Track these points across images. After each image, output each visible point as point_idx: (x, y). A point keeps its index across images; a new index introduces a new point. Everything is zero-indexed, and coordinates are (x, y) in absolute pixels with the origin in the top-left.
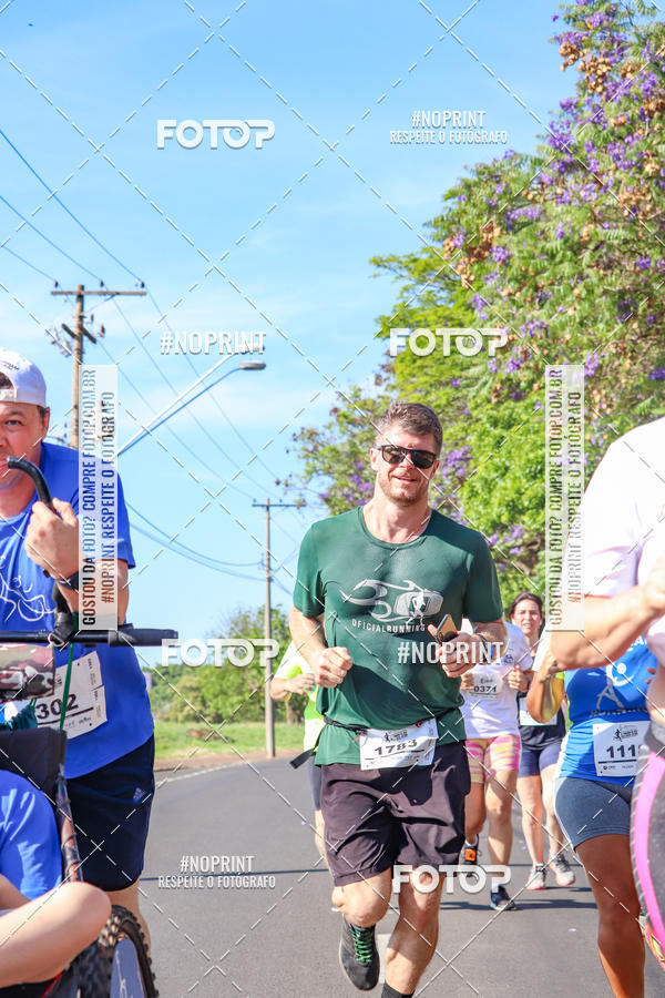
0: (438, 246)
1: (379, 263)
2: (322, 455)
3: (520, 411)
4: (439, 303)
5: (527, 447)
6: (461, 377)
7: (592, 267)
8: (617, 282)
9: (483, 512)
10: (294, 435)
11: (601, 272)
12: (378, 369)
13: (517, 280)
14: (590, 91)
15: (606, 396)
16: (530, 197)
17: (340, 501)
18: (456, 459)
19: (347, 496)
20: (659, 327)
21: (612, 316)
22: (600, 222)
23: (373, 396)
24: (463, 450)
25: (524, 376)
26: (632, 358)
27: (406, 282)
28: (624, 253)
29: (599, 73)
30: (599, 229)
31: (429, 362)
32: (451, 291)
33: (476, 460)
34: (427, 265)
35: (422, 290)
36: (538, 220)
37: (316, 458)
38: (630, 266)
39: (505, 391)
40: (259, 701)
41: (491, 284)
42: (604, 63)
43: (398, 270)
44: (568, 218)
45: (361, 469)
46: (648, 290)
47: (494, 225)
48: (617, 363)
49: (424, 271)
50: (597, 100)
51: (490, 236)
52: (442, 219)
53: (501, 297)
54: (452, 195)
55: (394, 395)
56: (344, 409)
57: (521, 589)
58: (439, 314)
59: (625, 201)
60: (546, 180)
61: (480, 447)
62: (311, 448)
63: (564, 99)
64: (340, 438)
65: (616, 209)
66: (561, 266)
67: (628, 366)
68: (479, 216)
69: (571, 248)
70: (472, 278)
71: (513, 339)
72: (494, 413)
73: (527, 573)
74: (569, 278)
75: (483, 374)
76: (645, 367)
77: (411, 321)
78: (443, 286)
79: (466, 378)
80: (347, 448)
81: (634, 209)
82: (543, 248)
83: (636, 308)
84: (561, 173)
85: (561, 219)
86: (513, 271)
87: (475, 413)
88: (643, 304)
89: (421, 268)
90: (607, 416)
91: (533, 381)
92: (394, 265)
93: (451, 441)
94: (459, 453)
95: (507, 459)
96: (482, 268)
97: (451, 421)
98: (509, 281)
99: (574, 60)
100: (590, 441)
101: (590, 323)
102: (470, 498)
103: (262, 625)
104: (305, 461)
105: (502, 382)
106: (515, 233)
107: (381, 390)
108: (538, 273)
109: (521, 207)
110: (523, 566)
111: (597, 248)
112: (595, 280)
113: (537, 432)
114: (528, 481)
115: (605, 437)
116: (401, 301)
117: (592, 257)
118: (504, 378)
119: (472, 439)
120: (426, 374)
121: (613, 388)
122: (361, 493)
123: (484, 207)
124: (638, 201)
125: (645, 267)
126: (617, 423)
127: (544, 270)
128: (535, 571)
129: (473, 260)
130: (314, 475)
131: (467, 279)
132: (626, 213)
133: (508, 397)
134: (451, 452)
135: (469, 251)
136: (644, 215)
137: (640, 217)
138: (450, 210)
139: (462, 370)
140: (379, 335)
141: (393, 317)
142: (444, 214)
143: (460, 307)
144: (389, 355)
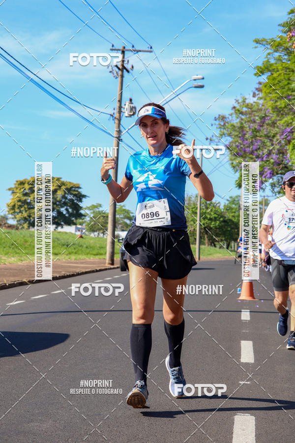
1: (257, 42)
2: (227, 128)
4: (283, 61)
6: (291, 95)
10: (215, 118)
12: (254, 90)
17: (235, 149)
19: (238, 146)
23: (252, 102)
27: (269, 51)
32: (289, 56)
34: (279, 43)
35: (277, 55)
37: (224, 129)
40: (194, 235)
43: (266, 46)
45: (245, 134)
49: (277, 46)
52: (287, 23)
55: (261, 102)
56: (238, 107)
58: (284, 65)
62: (222, 124)
64: (236, 120)
77: (270, 69)
80: (239, 125)
89: (276, 45)
92: (264, 43)
93: (285, 124)
94: (289, 129)
97: (286, 115)
102: (293, 150)
103: (197, 202)
104: (219, 130)
107: (255, 99)
116: (266, 59)
120: (276, 93)
122: (244, 145)
130: (223, 136)
134: (285, 128)
138: (291, 19)
139: (292, 92)
140: (255, 75)
141: (262, 67)
142: (288, 21)
143: (293, 63)
144: (260, 83)
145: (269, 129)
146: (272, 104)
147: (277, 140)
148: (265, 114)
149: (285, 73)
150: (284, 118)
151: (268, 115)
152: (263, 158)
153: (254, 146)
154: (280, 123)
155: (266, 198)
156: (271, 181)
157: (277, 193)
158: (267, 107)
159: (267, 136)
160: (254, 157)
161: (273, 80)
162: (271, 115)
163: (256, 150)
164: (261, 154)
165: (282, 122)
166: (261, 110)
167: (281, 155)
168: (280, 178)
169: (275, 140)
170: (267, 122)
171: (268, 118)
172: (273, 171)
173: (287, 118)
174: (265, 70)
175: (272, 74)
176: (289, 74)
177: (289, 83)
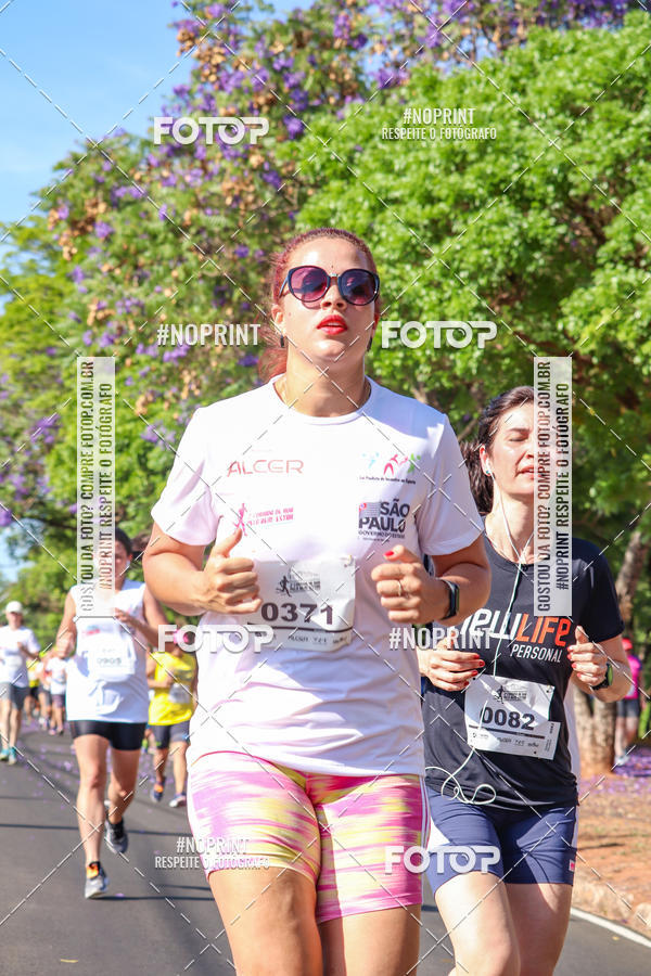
0: (43, 215)
7: (191, 251)
8: (215, 267)
9: (68, 480)
11: (201, 257)
13: (117, 256)
14: (203, 79)
15: (196, 378)
16: (137, 176)
20: (252, 315)
21: (208, 300)
22: (203, 208)
24: (53, 418)
25: (117, 351)
28: (223, 240)
29: (214, 62)
30: (202, 215)
31: (27, 328)
33: (65, 428)
36: (143, 200)
38: (228, 254)
41: (93, 258)
42: (219, 53)
44: (172, 201)
46: (244, 278)
47: (100, 200)
48: (209, 346)
50: (209, 89)
51: (94, 211)
53: (99, 271)
54: (61, 166)
59: (230, 190)
60: (154, 161)
61: (70, 417)
63: (177, 85)
65: (219, 196)
66: (162, 247)
67: (219, 350)
69: (172, 231)
70: (75, 251)
71: (110, 315)
74: (169, 259)
75: (78, 345)
76: (236, 352)
79: (62, 348)
81: (237, 199)
82: (145, 228)
83: (231, 294)
84: (169, 156)
85: (165, 201)
86: (115, 248)
87: (68, 383)
88: (238, 293)
90: (196, 397)
91: (126, 357)
96: (84, 241)
98: (111, 256)
99: (191, 47)
100: (177, 420)
101: (185, 305)
105: (97, 356)
106: (119, 210)
108: (140, 251)
109: (127, 186)
111: (198, 233)
112: (192, 263)
113: (127, 406)
117: (192, 241)
118: (98, 351)
119: (63, 408)
121: (203, 368)
123: (91, 182)
124: (241, 191)
125: (243, 256)
127: (146, 249)
129: (76, 233)
131: (71, 255)
132: (229, 201)
135: (73, 224)
136: (246, 205)
137: (242, 207)
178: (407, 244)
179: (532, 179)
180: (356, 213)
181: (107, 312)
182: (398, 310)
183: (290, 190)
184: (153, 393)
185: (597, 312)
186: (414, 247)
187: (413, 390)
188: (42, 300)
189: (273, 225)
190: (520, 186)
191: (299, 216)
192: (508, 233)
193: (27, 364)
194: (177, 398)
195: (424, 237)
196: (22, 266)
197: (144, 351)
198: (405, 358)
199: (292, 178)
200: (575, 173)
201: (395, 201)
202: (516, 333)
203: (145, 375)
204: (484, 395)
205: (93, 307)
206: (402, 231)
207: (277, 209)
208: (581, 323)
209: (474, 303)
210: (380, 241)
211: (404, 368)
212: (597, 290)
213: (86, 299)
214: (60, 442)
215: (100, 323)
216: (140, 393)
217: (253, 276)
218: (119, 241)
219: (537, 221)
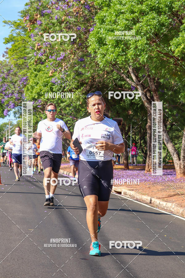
0: (22, 19)
1: (5, 22)
3: (42, 67)
4: (22, 35)
5: (44, 78)
6: (26, 57)
7: (65, 28)
9: (30, 95)
11: (67, 30)
12: (4, 52)
13: (43, 30)
15: (66, 65)
16: (49, 7)
18: (24, 80)
20: (82, 47)
21: (69, 43)
22: (68, 16)
23: (2, 60)
24: (26, 77)
25: (44, 58)
26: (74, 55)
27: (12, 29)
28: (74, 25)
30: (67, 18)
31: (18, 51)
32: (25, 32)
33: (29, 80)
34: (19, 24)
35: (18, 31)
36: (51, 14)
38: (75, 29)
39: (39, 62)
41: (36, 31)
43: (11, 25)
44: (59, 14)
46: (80, 36)
47: (38, 14)
48: (70, 56)
49: (18, 26)
51: (37, 17)
52: (24, 11)
53: (39, 35)
54: (27, 5)
55: (8, 60)
57: (40, 117)
58: (22, 38)
59: (75, 10)
60: (53, 2)
61: (31, 77)
65: (72, 12)
66: (56, 27)
67: (73, 57)
68: (34, 11)
69: (59, 22)
70: (31, 29)
72: (35, 67)
73: (42, 113)
74: (58, 31)
75: (32, 56)
76: (77, 57)
77: (13, 40)
78: (23, 31)
79: (28, 57)
81: (77, 13)
82: (51, 22)
83: (76, 41)
85: (57, 14)
86: (43, 27)
87: (30, 67)
89: (17, 25)
90: (66, 71)
91: (46, 59)
92: (10, 23)
93: (23, 74)
95: (38, 80)
96: (34, 26)
97: (23, 69)
98: (41, 31)
101: (63, 44)
102: (27, 91)
105: (38, 59)
106: (44, 17)
107: (4, 59)
108: (50, 29)
109: (46, 10)
110: (41, 111)
111: (66, 23)
112: (65, 32)
113: (47, 73)
114: (43, 87)
115: (66, 76)
116: (11, 34)
117: (65, 25)
118: (38, 57)
119: (29, 74)
120: (17, 55)
121: (68, 63)
123: (35, 9)
124: (79, 11)
125: (79, 29)
126: (69, 72)
127: (52, 28)
128: (44, 112)
129: (31, 23)
131: (30, 29)
132: (75, 14)
133: (39, 63)
134: (23, 77)
135: (30, 21)
136: (80, 15)
137: (79, 15)
138: (26, 9)
139: (27, 55)
140: (4, 43)
141: (9, 38)
142: (24, 10)
143: (27, 37)
144: (7, 48)
145: (12, 77)
146: (15, 62)
147: (18, 84)
148: (10, 68)
149: (23, 42)
150: (21, 71)
151: (12, 68)
152: (9, 96)
153: (3, 88)
154: (20, 74)
155: (11, 121)
156: (14, 110)
157: (18, 118)
158: (11, 64)
159: (11, 82)
160: (3, 95)
161: (15, 47)
162: (14, 69)
163: (5, 91)
164: (7, 93)
165: (21, 73)
166: (8, 65)
167: (20, 94)
168: (19, 108)
169: (16, 84)
170: (11, 73)
171: (12, 70)
172: (15, 104)
173: (24, 71)
174: (10, 40)
175: (15, 43)
176: (25, 43)
177: (25, 49)
178: (126, 25)
179: (162, 6)
180: (112, 16)
181: (41, 46)
182: (123, 44)
183: (93, 10)
184: (54, 69)
185: (180, 44)
186: (128, 26)
187: (128, 68)
188: (22, 43)
189: (88, 21)
190: (159, 8)
191: (95, 18)
192: (155, 22)
193: (18, 62)
194: (61, 71)
195: (131, 23)
196: (16, 34)
197: (51, 58)
198: (125, 58)
199: (93, 7)
200: (174, 4)
201: (122, 13)
202: (157, 51)
203: (52, 64)
204: (149, 69)
205: (37, 45)
206: (124, 21)
207: (89, 16)
208: (175, 48)
209: (145, 42)
210: (118, 24)
211: (125, 61)
212: (180, 38)
213: (34, 43)
214: (28, 84)
215: (39, 49)
216: (51, 70)
217: (82, 35)
218: (44, 25)
219: (163, 18)
